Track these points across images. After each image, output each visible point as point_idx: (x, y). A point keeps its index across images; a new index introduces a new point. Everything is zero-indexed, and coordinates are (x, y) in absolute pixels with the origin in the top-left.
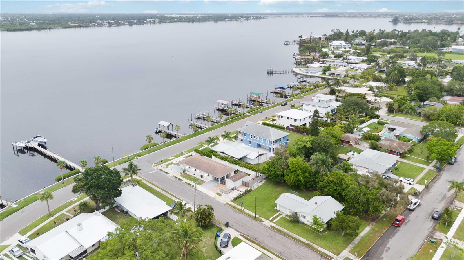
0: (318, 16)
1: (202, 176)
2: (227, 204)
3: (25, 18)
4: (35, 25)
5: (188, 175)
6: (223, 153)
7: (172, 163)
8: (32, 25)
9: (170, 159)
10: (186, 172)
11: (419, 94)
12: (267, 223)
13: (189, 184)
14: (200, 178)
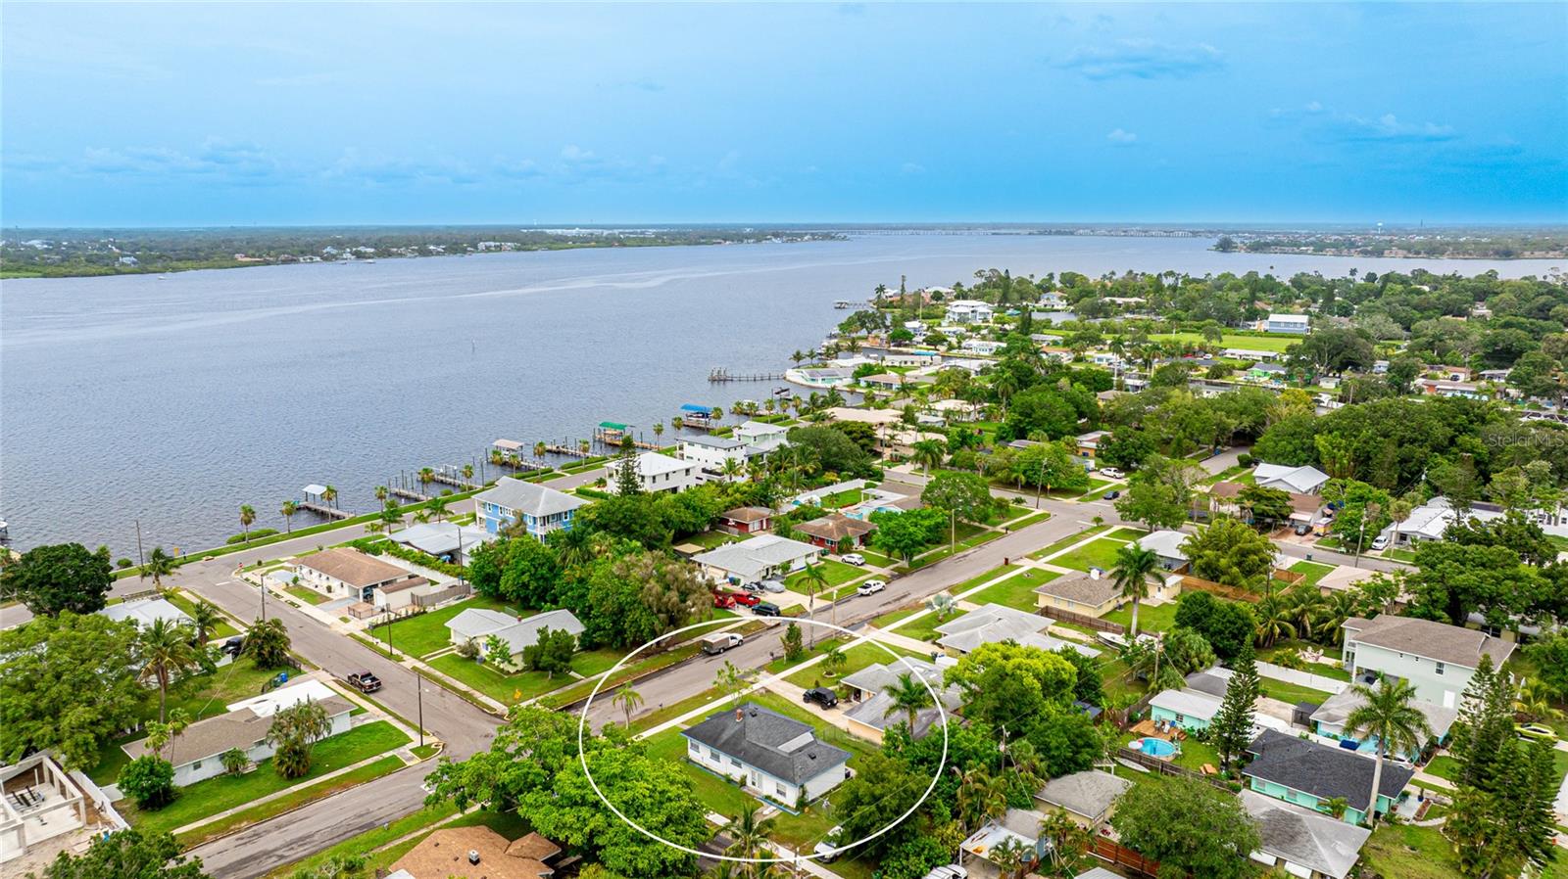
0: (1014, 232)
1: (329, 589)
2: (351, 635)
3: (114, 243)
4: (134, 263)
5: (302, 588)
6: (407, 543)
7: (282, 568)
8: (123, 264)
9: (282, 559)
10: (299, 583)
11: (1016, 425)
12: (409, 662)
13: (292, 604)
14: (326, 593)
